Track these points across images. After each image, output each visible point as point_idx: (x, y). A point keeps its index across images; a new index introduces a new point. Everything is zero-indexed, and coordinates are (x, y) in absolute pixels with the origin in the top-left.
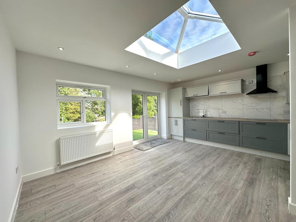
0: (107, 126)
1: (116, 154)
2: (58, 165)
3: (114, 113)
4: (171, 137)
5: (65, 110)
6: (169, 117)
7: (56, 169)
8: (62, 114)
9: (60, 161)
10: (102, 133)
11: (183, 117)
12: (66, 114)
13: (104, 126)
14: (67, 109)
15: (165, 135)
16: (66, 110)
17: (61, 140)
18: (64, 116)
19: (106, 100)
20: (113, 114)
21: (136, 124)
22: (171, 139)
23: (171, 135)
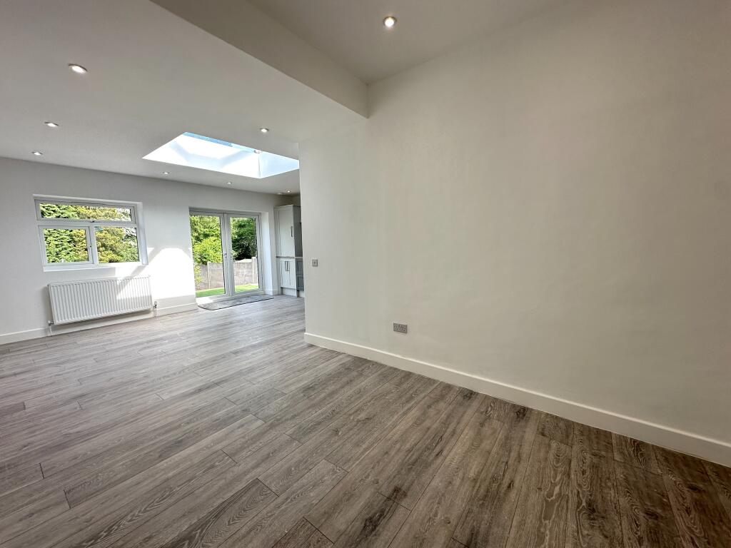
0: (139, 269)
1: (158, 314)
2: (50, 325)
3: (152, 249)
4: (281, 292)
5: (69, 242)
6: (277, 257)
7: (46, 331)
8: (60, 251)
9: (52, 320)
10: (127, 279)
11: (296, 255)
12: (72, 253)
13: (133, 270)
14: (76, 239)
15: (270, 290)
16: (72, 241)
17: (52, 288)
18: (67, 257)
19: (138, 225)
20: (150, 250)
21: (245, 274)
22: (282, 294)
23: (282, 288)
